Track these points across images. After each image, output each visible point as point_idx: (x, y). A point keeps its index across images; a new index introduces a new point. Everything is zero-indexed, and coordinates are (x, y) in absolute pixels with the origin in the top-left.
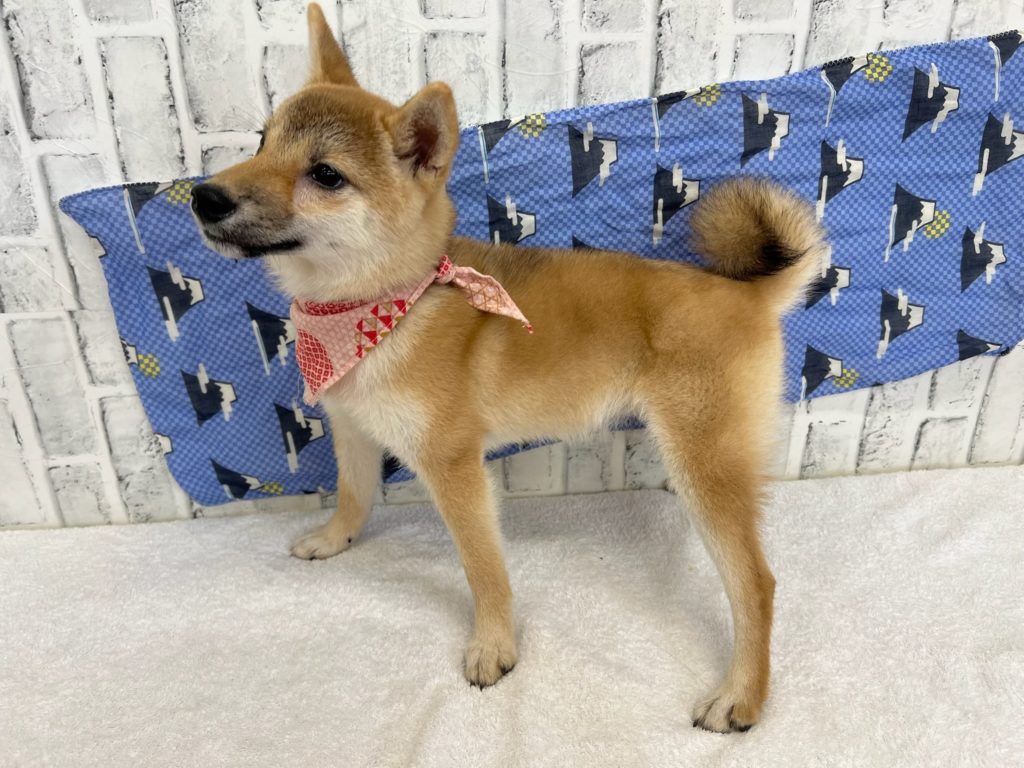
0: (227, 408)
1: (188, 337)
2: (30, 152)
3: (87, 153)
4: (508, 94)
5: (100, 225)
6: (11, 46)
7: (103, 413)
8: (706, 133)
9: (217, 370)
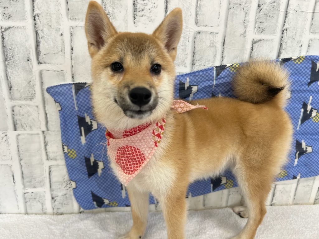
0: (100, 171)
1: (89, 143)
2: (36, 68)
3: (59, 70)
4: (224, 56)
5: (61, 98)
6: (35, 27)
7: (50, 172)
8: (296, 74)
9: (98, 156)
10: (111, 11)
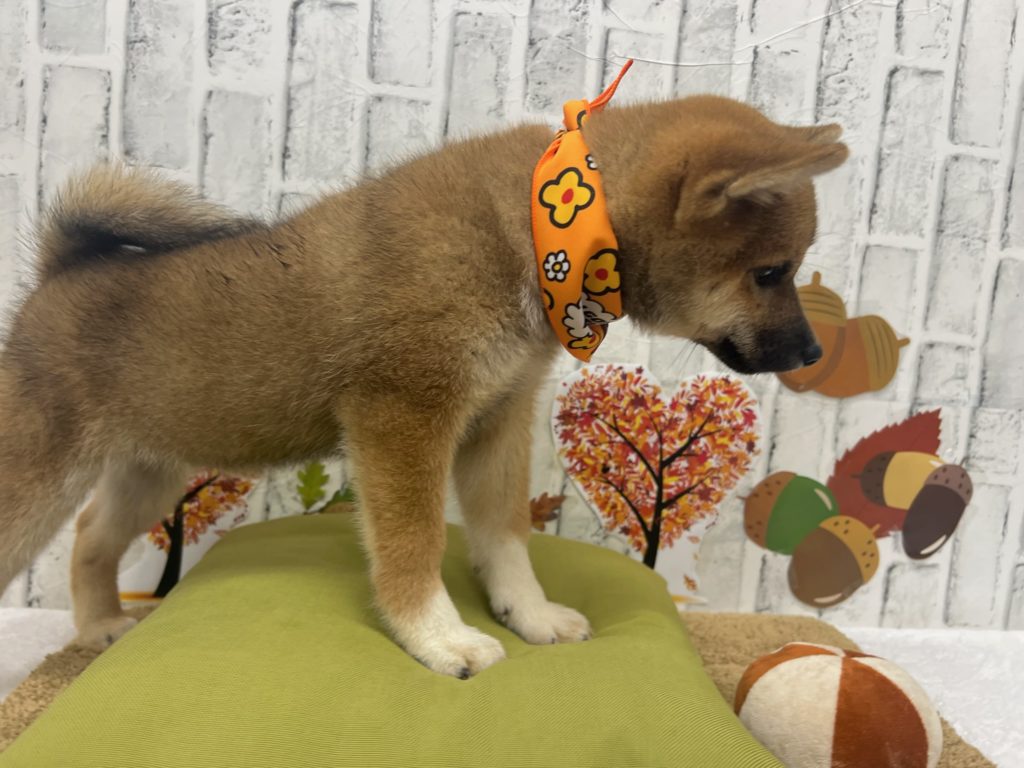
10: (150, 32)
